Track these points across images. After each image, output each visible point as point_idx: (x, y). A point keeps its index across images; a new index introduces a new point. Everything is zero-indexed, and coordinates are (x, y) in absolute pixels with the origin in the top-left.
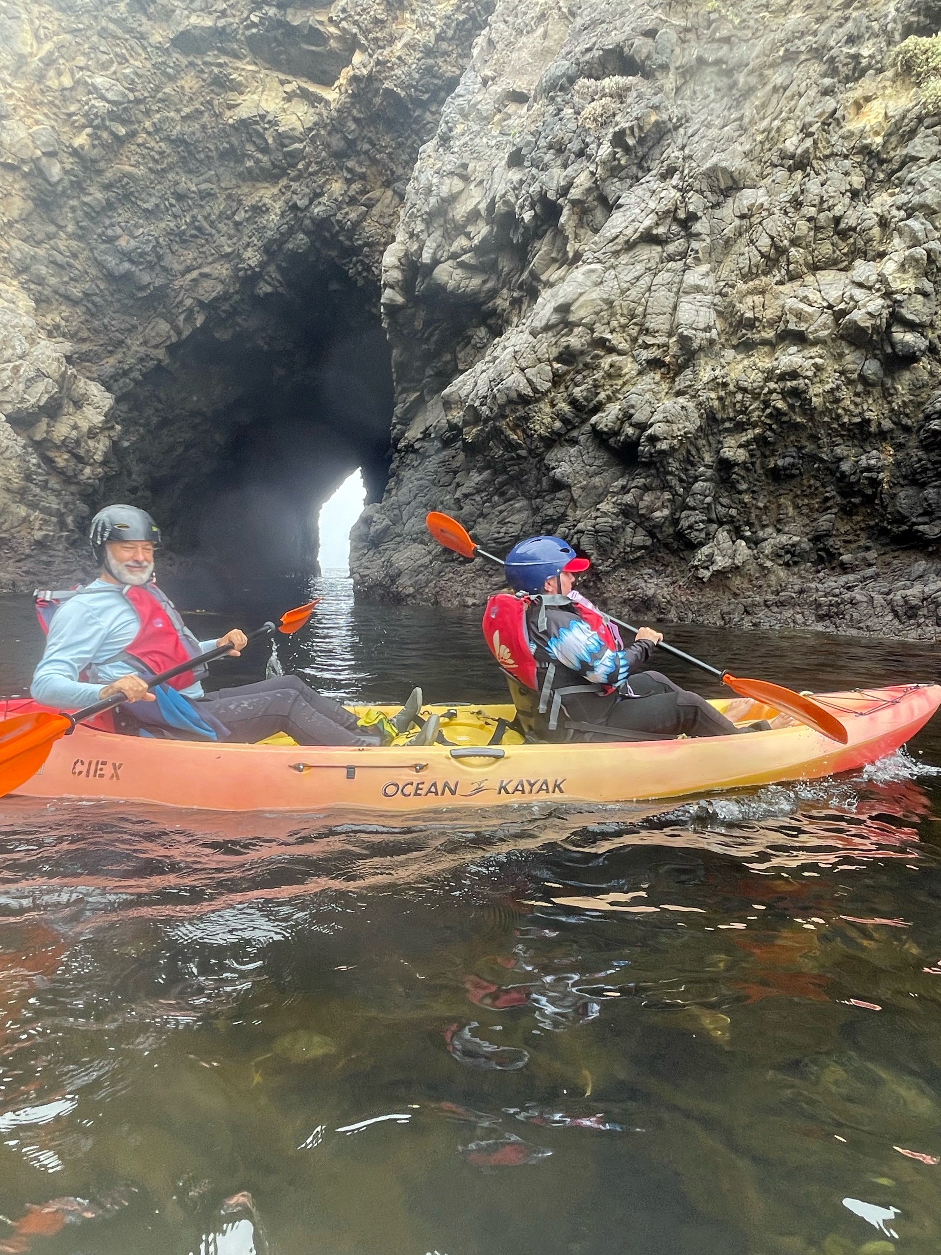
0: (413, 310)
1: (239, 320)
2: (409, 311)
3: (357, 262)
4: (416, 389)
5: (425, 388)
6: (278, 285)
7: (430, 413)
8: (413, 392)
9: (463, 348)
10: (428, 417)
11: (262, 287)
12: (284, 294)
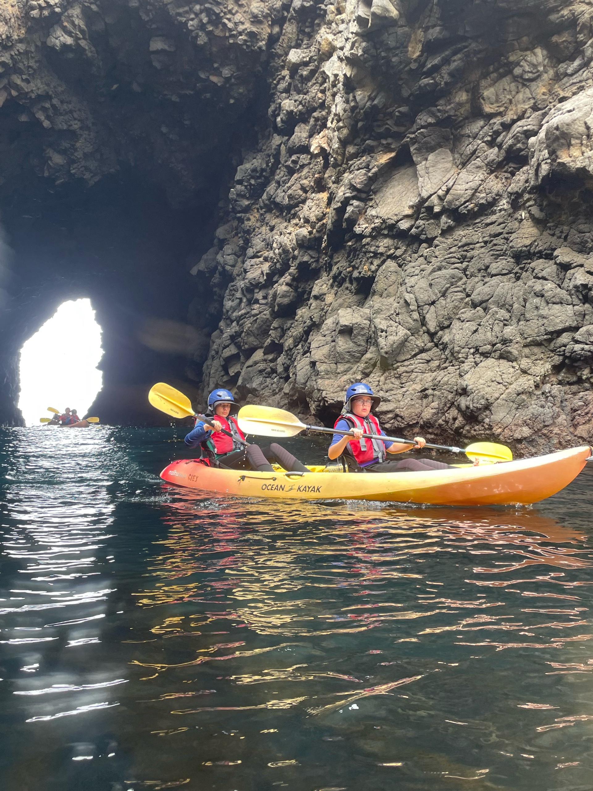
0: (406, 29)
1: (19, 82)
2: (400, 31)
3: (201, 11)
4: (392, 147)
5: (414, 144)
6: (81, 37)
7: (427, 178)
8: (386, 153)
9: (495, 82)
10: (426, 184)
11: (61, 35)
12: (85, 50)
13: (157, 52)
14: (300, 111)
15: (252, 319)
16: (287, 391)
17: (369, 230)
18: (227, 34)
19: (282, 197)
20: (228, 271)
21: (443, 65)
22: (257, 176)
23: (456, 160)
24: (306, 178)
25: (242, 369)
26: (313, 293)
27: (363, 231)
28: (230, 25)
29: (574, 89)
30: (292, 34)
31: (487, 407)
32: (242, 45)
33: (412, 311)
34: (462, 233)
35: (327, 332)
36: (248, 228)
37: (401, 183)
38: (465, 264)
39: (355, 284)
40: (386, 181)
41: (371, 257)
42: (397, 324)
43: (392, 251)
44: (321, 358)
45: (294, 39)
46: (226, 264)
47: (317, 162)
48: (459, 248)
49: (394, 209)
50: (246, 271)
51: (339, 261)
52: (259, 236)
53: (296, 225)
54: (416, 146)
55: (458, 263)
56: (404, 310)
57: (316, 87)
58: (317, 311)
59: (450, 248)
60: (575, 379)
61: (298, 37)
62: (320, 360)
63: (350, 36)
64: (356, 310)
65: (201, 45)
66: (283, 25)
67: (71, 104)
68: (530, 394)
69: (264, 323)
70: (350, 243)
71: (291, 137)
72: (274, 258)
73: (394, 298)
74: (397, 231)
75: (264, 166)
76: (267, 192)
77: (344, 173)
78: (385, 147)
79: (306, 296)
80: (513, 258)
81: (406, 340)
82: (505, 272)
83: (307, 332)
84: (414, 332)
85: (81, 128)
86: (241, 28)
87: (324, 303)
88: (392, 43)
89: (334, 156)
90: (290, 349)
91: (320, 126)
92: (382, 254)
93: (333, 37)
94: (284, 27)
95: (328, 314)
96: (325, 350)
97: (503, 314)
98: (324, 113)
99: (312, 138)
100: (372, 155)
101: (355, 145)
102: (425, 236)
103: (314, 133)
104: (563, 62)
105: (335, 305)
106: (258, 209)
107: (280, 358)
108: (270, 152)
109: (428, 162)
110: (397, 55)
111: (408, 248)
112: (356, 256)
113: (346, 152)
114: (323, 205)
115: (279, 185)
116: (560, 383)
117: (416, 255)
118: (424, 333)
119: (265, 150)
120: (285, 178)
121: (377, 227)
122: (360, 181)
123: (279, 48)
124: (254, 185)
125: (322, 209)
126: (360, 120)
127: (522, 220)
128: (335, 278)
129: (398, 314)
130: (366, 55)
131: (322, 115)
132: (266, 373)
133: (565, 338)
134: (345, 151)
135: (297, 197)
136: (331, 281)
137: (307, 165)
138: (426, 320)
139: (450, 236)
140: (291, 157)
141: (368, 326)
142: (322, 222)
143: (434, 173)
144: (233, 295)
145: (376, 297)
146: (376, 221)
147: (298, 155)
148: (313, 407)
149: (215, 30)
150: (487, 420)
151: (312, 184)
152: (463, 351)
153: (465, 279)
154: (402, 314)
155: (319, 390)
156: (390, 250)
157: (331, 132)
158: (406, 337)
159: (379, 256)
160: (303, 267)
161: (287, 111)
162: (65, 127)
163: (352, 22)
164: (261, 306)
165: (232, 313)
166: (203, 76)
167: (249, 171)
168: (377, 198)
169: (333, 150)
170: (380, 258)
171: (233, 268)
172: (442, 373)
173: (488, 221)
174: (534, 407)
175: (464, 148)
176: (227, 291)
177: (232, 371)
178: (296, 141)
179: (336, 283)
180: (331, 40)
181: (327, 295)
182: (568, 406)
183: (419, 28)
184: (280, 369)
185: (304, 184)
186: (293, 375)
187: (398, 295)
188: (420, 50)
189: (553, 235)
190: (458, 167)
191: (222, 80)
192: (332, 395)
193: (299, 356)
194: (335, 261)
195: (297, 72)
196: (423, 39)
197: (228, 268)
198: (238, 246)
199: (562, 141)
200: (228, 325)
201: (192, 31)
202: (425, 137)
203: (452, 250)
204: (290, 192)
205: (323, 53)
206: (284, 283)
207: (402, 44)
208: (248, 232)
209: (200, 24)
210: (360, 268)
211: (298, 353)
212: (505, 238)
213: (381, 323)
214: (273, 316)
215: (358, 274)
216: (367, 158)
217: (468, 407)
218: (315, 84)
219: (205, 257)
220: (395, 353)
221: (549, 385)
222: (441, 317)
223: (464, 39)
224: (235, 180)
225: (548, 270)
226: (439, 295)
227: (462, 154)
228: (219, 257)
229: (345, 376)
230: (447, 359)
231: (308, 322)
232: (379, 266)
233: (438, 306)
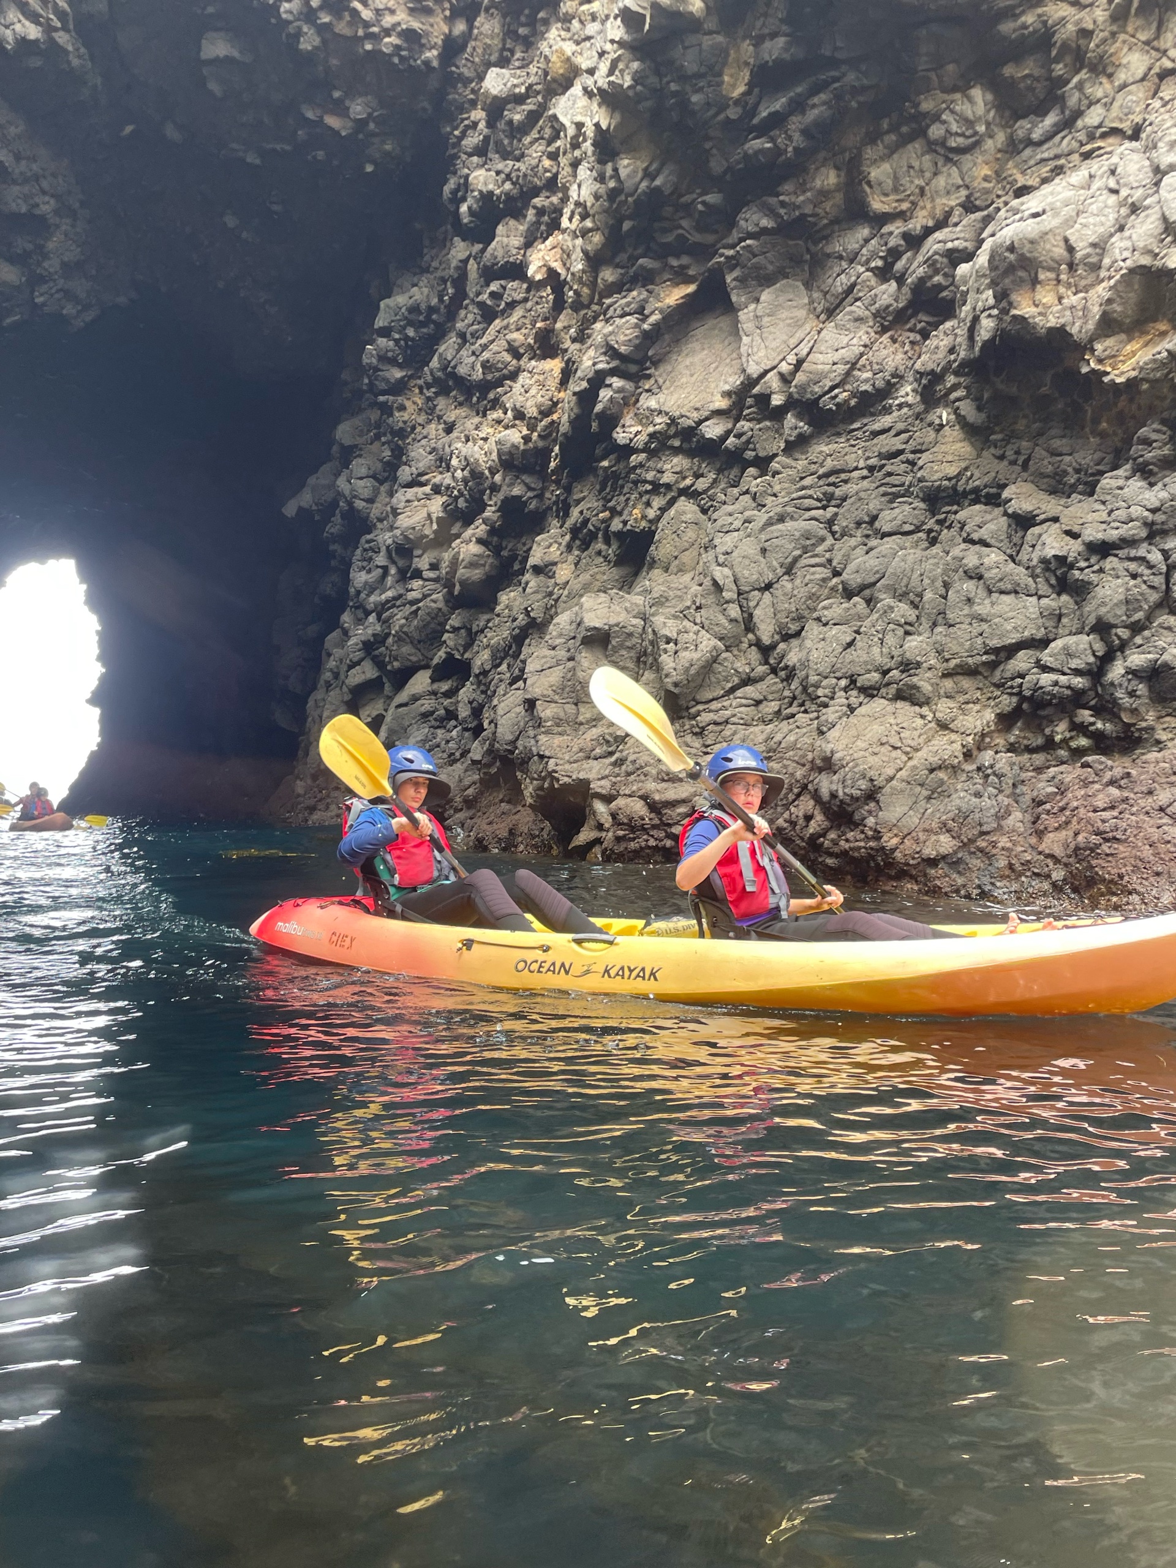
0: (720, 38)
2: (707, 41)
4: (691, 272)
5: (732, 269)
6: (59, 25)
7: (758, 338)
8: (677, 284)
9: (892, 150)
10: (755, 350)
11: (16, 20)
12: (66, 52)
13: (216, 61)
14: (507, 194)
15: (408, 609)
16: (478, 757)
17: (643, 438)
18: (361, 33)
19: (470, 366)
20: (359, 511)
21: (791, 113)
22: (420, 322)
23: (816, 305)
24: (518, 330)
25: (386, 710)
26: (531, 561)
27: (631, 440)
28: (366, 14)
29: (1045, 171)
30: (492, 38)
31: (872, 795)
32: (390, 55)
33: (727, 602)
34: (825, 449)
35: (558, 641)
36: (401, 424)
37: (706, 346)
38: (831, 510)
39: (614, 546)
40: (678, 341)
41: (647, 492)
42: (696, 628)
43: (688, 482)
44: (545, 692)
45: (496, 48)
46: (355, 497)
47: (541, 297)
48: (819, 478)
49: (692, 397)
50: (395, 513)
51: (584, 498)
52: (424, 442)
53: (499, 422)
54: (736, 273)
55: (818, 508)
56: (711, 599)
57: (540, 147)
58: (540, 596)
59: (802, 478)
60: (1040, 741)
61: (504, 45)
62: (544, 696)
63: (608, 47)
64: (616, 597)
65: (308, 52)
66: (475, 20)
67: (35, 161)
68: (955, 769)
69: (433, 618)
70: (605, 463)
71: (489, 244)
72: (454, 488)
73: (691, 574)
74: (698, 441)
75: (434, 301)
76: (441, 355)
77: (594, 322)
78: (676, 273)
79: (516, 567)
80: (923, 500)
81: (715, 660)
82: (907, 528)
83: (519, 639)
84: (731, 644)
85: (57, 212)
86: (388, 20)
87: (553, 580)
88: (690, 65)
89: (575, 287)
90: (485, 673)
91: (547, 225)
92: (668, 487)
93: (574, 47)
94: (476, 24)
95: (560, 604)
96: (555, 676)
97: (903, 611)
98: (555, 199)
99: (530, 250)
100: (650, 287)
101: (617, 266)
102: (754, 453)
103: (535, 239)
104: (1024, 117)
105: (575, 585)
106: (421, 388)
107: (464, 689)
108: (446, 274)
109: (760, 307)
110: (701, 90)
111: (721, 476)
112: (617, 489)
113: (599, 281)
114: (553, 383)
115: (465, 340)
116: (1012, 748)
117: (736, 491)
118: (750, 646)
119: (436, 269)
120: (475, 327)
121: (659, 432)
122: (626, 338)
123: (465, 66)
124: (413, 339)
125: (550, 393)
126: (629, 218)
127: (942, 426)
128: (575, 531)
129: (699, 608)
130: (639, 88)
131: (552, 203)
132: (436, 720)
133: (1022, 661)
134: (596, 278)
135: (500, 365)
136: (568, 537)
137: (520, 302)
138: (755, 619)
139: (802, 453)
140: (488, 285)
141: (640, 630)
142: (549, 419)
143: (771, 329)
144: (370, 559)
145: (656, 573)
146: (658, 420)
147: (503, 282)
148: (529, 790)
149: (335, 22)
150: (871, 821)
151: (531, 341)
152: (825, 683)
153: (830, 541)
154: (708, 607)
155: (542, 757)
156: (684, 478)
157: (569, 238)
158: (714, 654)
159: (662, 490)
160: (510, 506)
161: (481, 192)
162: (24, 210)
163: (612, 19)
164: (427, 583)
165: (368, 595)
166: (310, 115)
167: (403, 310)
168: (659, 374)
169: (573, 274)
170: (665, 494)
171: (369, 505)
172: (784, 726)
173: (877, 426)
174: (961, 796)
175: (830, 280)
176: (358, 552)
177: (367, 713)
178: (500, 253)
179: (578, 542)
180: (570, 54)
181: (559, 565)
182: (1027, 794)
183: (744, 38)
184: (464, 712)
185: (514, 341)
186: (490, 723)
187: (700, 568)
188: (746, 81)
189: (1002, 458)
190: (818, 317)
191: (350, 124)
192: (567, 767)
193: (503, 686)
194: (575, 497)
195: (501, 116)
196: (752, 61)
197: (359, 504)
198: (381, 461)
199: (1021, 273)
200: (360, 620)
201: (289, 22)
202: (755, 256)
203: (807, 481)
204: (486, 355)
205: (554, 80)
206: (474, 539)
207: (711, 68)
208: (402, 433)
209: (305, 10)
210: (626, 512)
211: (501, 681)
212: (908, 462)
213: (666, 624)
214: (450, 605)
215: (621, 526)
216: (640, 294)
217: (834, 795)
218: (537, 140)
219: (312, 480)
220: (692, 684)
221: (990, 753)
222: (784, 614)
223: (833, 63)
224: (376, 327)
225: (991, 526)
226: (780, 571)
227: (827, 293)
228: (342, 483)
229: (594, 730)
230: (794, 698)
231: (521, 619)
232: (663, 510)
233: (778, 593)
